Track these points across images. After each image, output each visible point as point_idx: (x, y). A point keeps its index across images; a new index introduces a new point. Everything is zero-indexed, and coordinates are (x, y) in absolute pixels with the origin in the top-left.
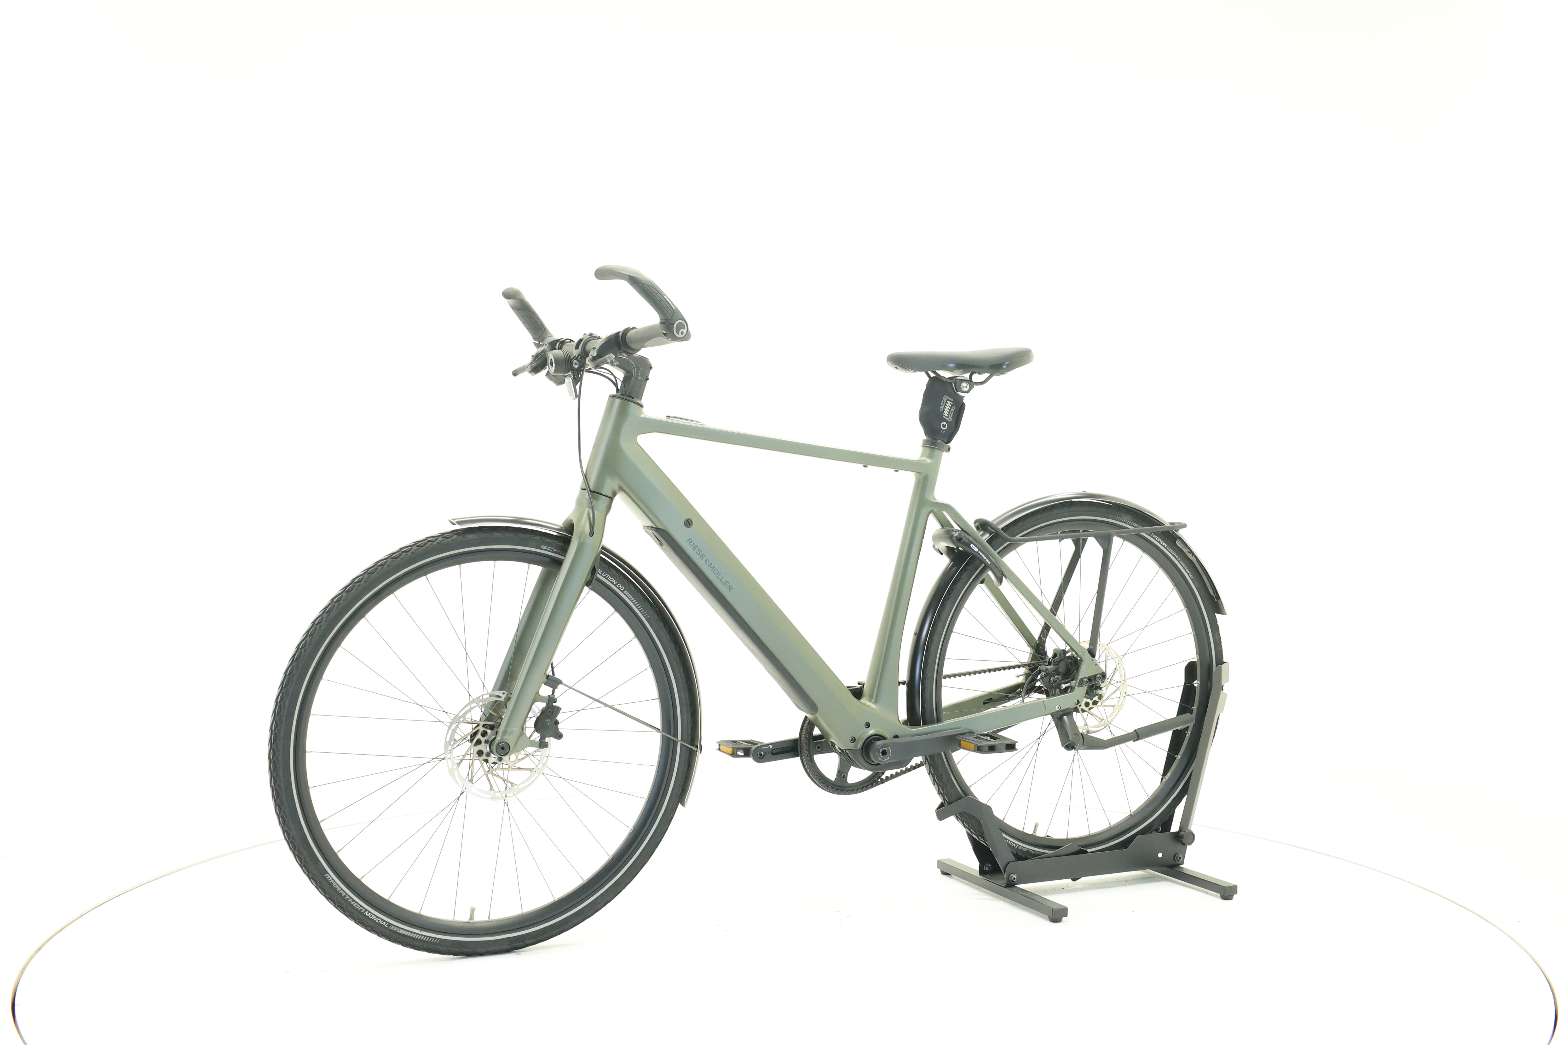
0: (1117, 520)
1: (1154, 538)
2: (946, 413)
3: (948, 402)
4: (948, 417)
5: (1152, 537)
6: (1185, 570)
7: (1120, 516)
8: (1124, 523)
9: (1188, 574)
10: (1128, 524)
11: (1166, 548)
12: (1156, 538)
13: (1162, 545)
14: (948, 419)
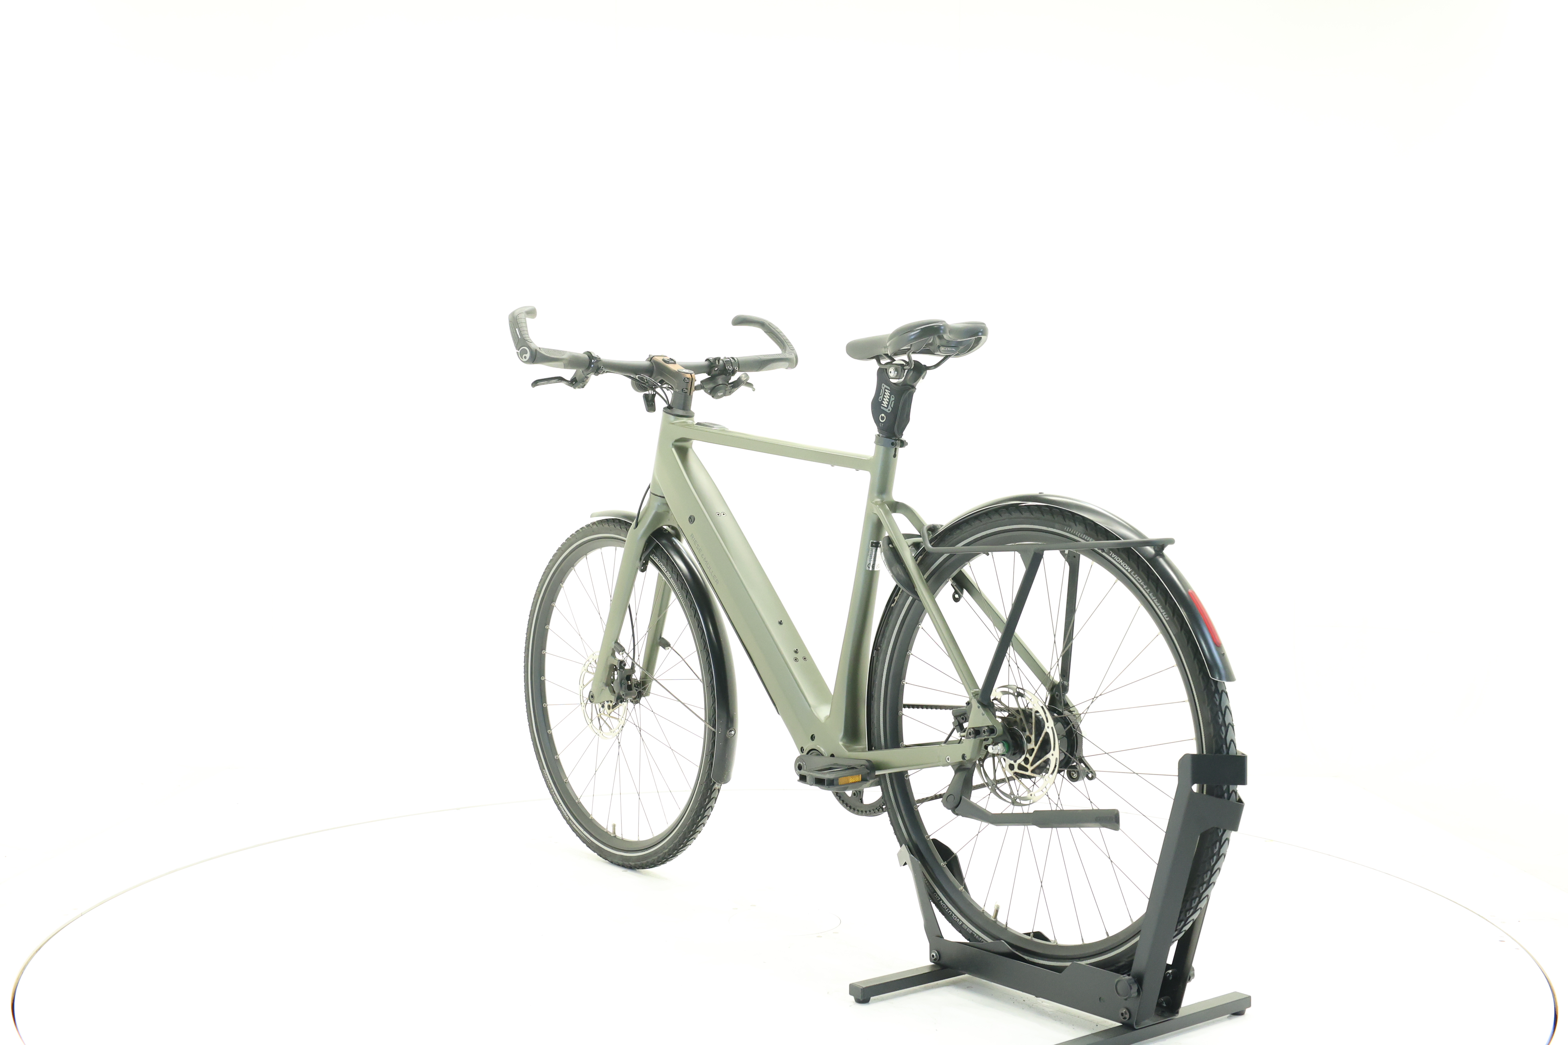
0: (1066, 531)
1: (1113, 558)
2: (885, 403)
3: (886, 390)
4: (887, 408)
5: (1111, 556)
6: (1157, 607)
7: (1070, 527)
8: (1075, 535)
9: (1161, 613)
10: (1080, 537)
11: (1130, 573)
12: (1116, 558)
13: (1125, 569)
14: (887, 410)
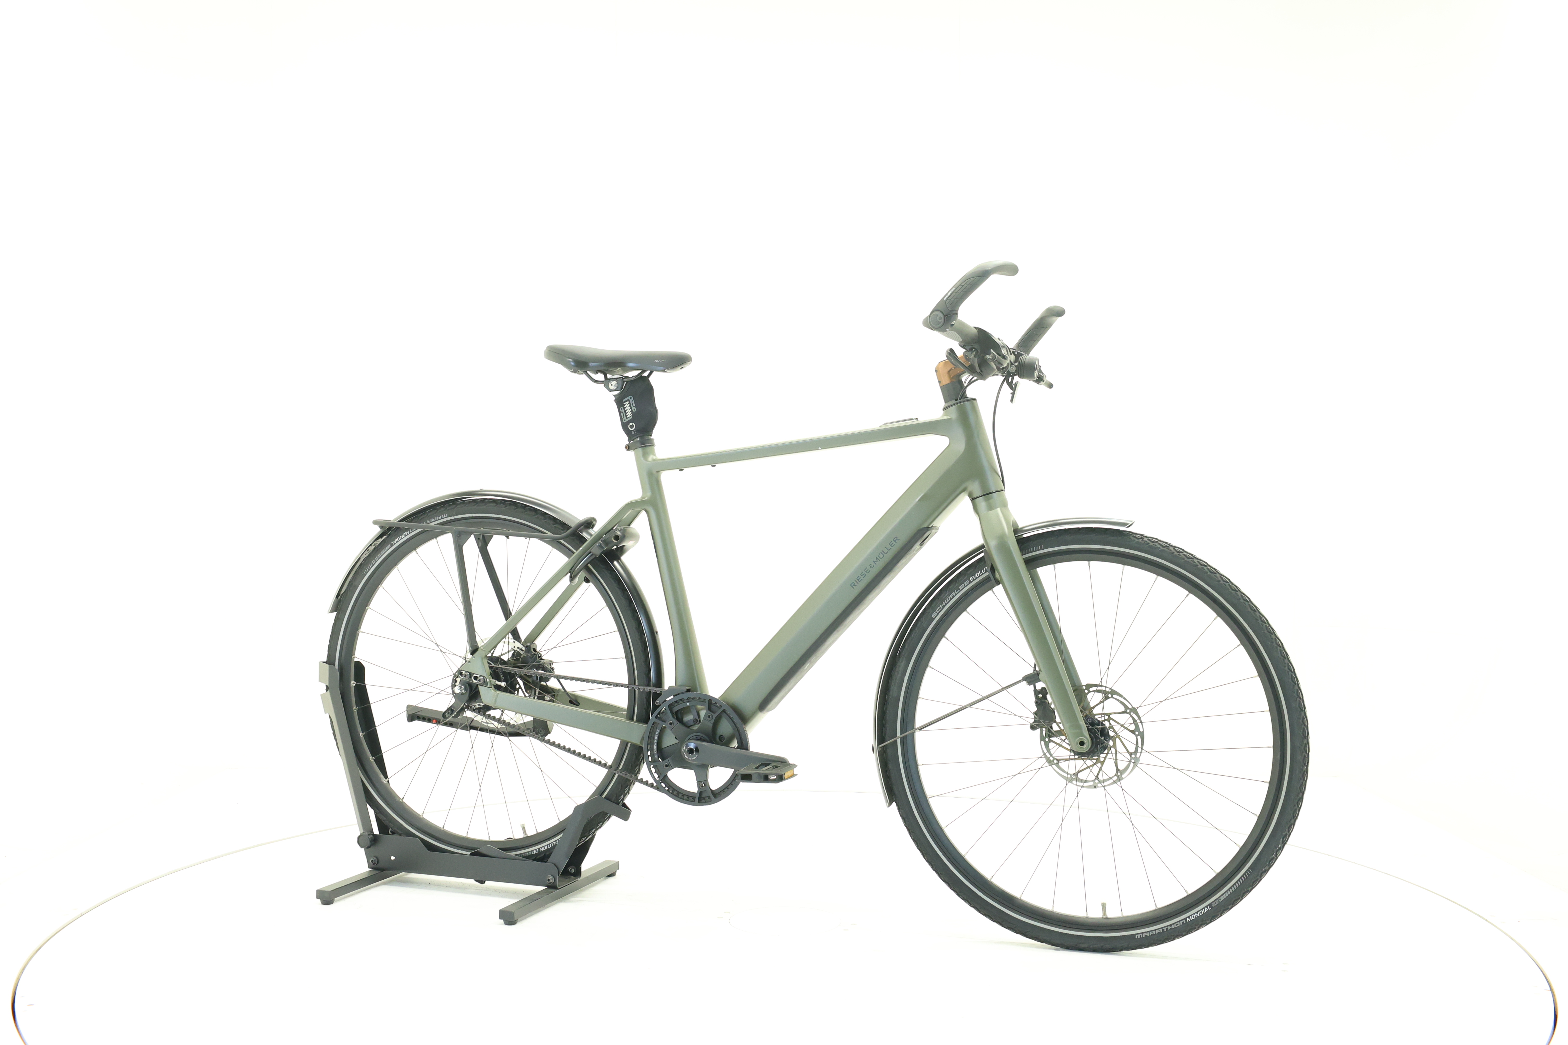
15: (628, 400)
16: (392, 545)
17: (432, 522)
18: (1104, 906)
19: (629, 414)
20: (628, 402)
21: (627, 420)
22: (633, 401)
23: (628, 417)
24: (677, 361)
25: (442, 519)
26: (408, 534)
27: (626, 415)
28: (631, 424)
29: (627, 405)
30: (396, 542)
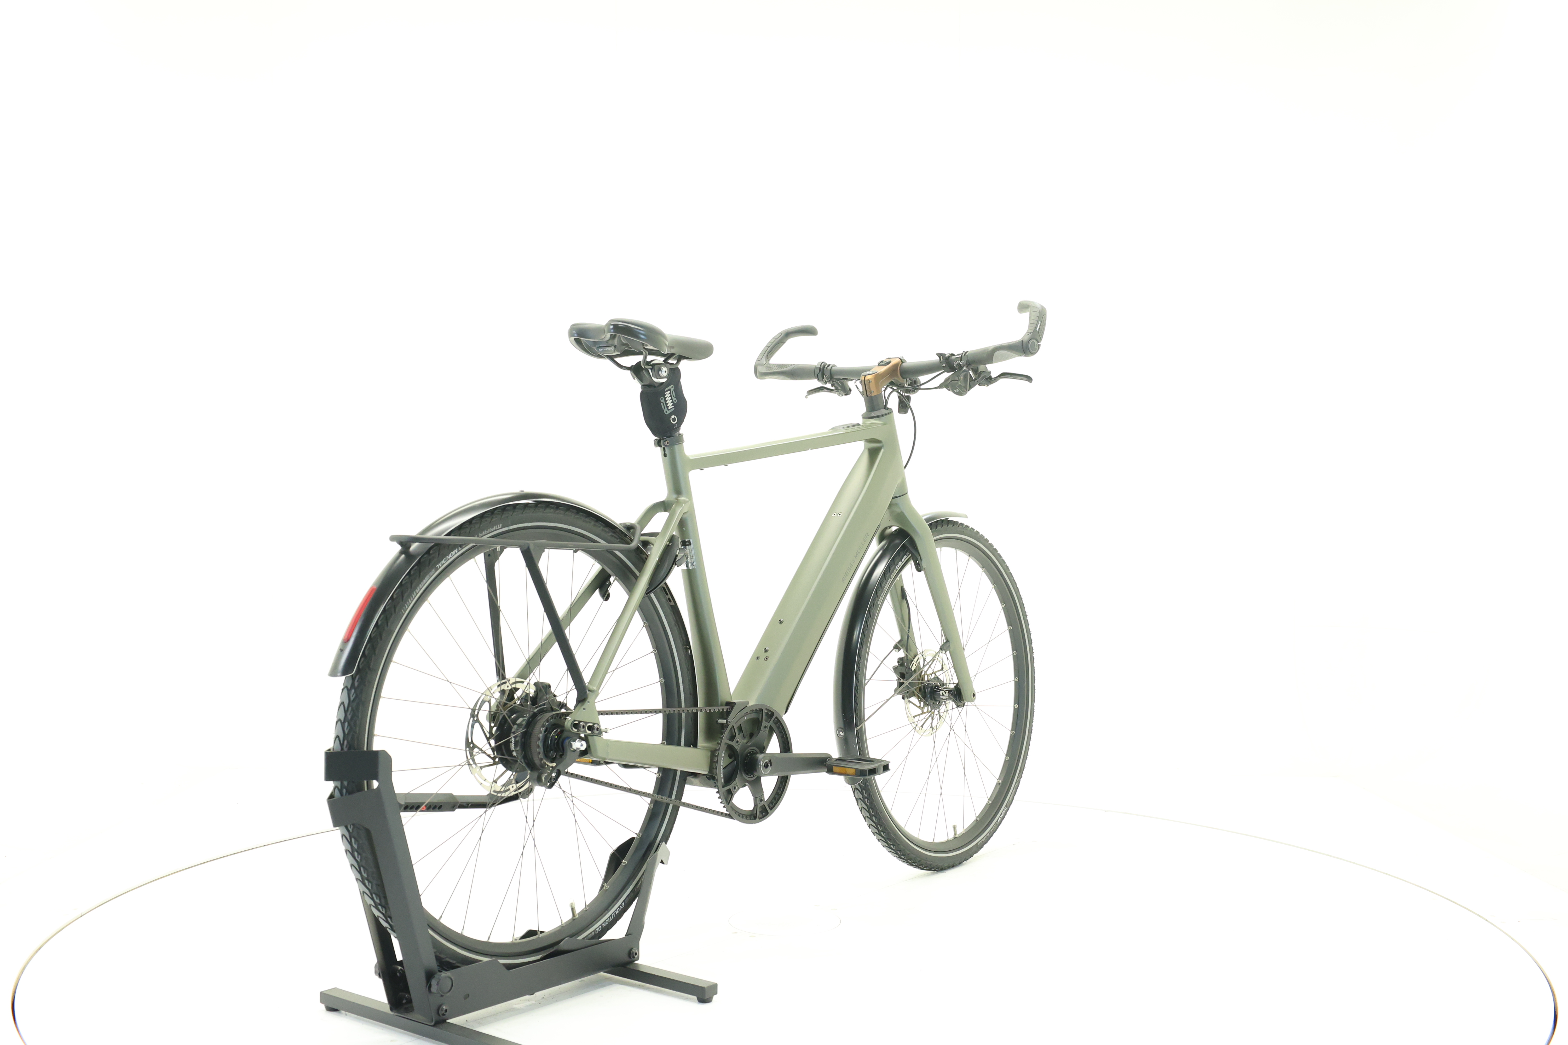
15: (670, 390)
16: (437, 569)
17: (485, 535)
18: (955, 827)
19: (670, 405)
20: (669, 392)
21: (669, 412)
22: (674, 392)
23: (669, 408)
24: (701, 351)
25: (496, 530)
26: (456, 553)
27: (667, 406)
28: (673, 417)
29: (668, 395)
30: (442, 565)
